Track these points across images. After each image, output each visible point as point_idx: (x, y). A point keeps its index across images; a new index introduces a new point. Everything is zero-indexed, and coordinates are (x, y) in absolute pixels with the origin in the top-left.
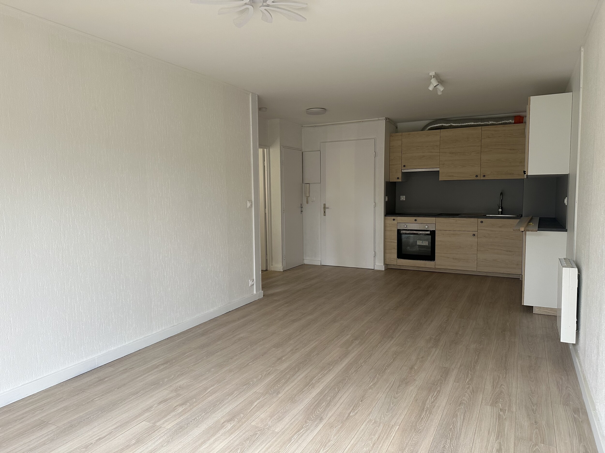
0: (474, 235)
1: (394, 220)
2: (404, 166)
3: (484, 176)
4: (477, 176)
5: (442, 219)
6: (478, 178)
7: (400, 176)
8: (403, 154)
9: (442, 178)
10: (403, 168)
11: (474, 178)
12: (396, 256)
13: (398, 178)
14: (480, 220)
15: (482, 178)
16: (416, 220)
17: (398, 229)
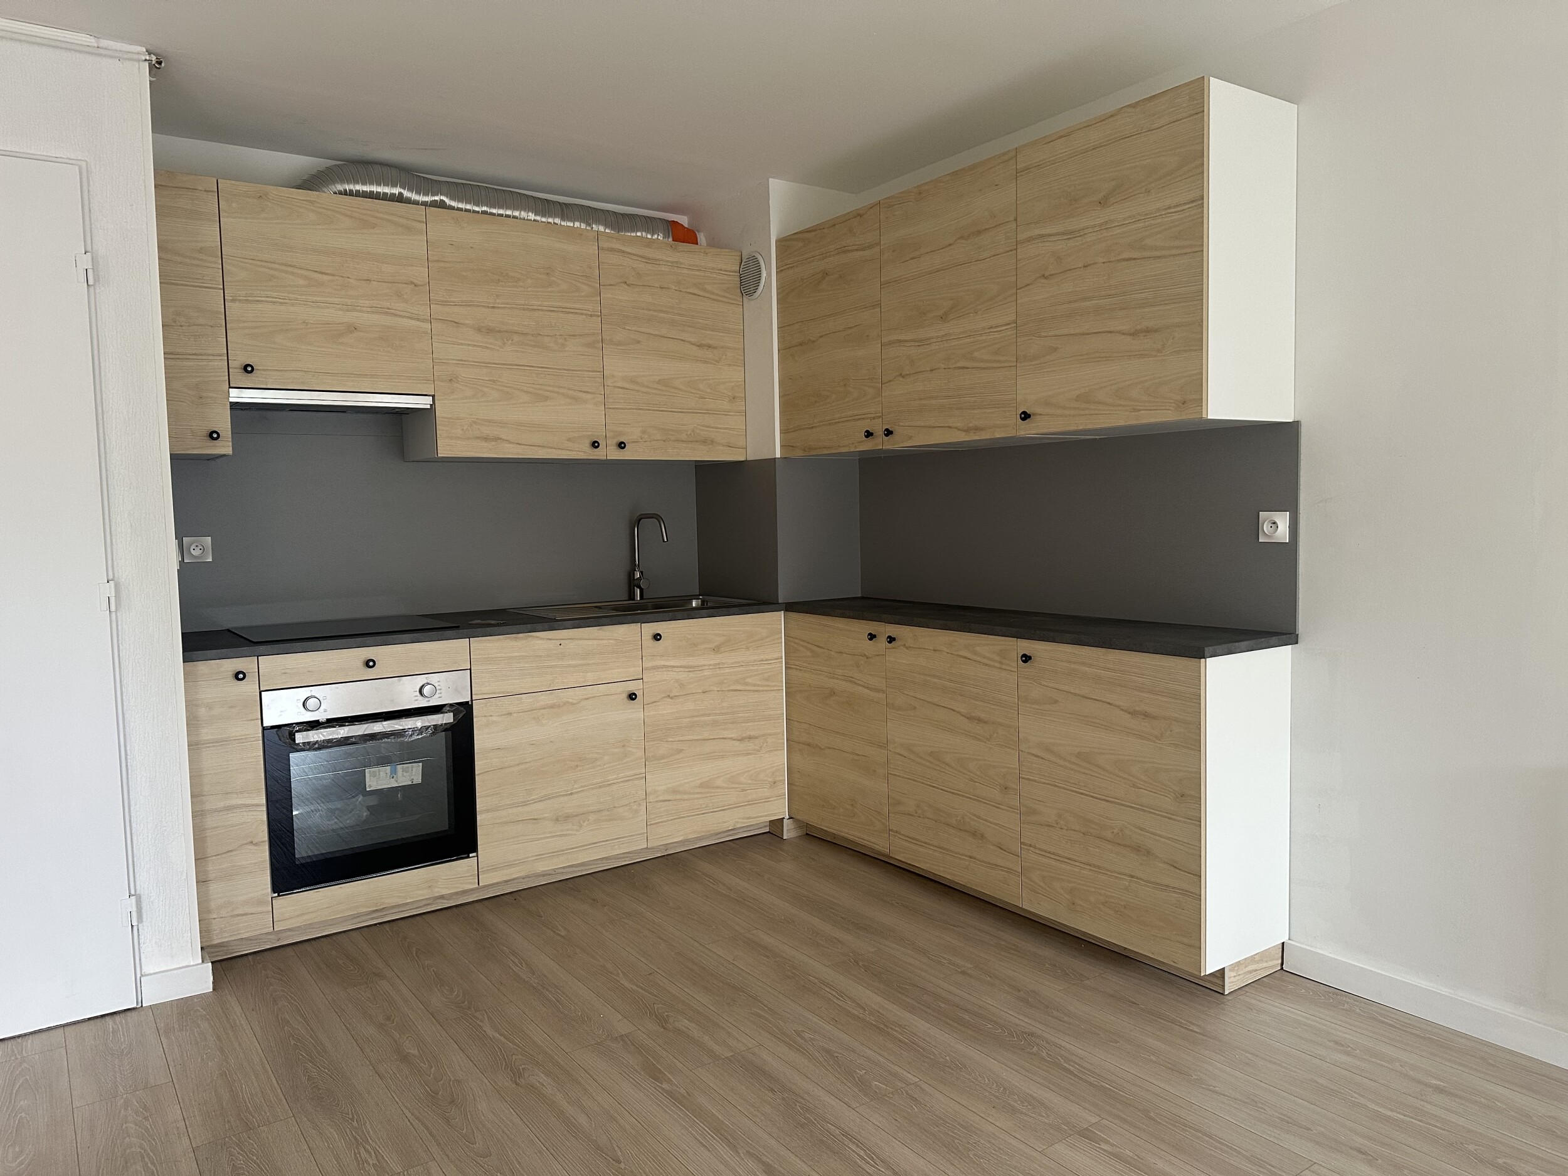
0: (632, 697)
1: (239, 676)
2: (248, 369)
3: (621, 445)
4: (595, 445)
5: (499, 640)
6: (599, 454)
7: (223, 422)
8: (233, 301)
9: (448, 446)
10: (239, 377)
11: (582, 451)
12: (265, 879)
13: (213, 436)
14: (650, 628)
15: (615, 454)
16: (369, 664)
17: (268, 723)
